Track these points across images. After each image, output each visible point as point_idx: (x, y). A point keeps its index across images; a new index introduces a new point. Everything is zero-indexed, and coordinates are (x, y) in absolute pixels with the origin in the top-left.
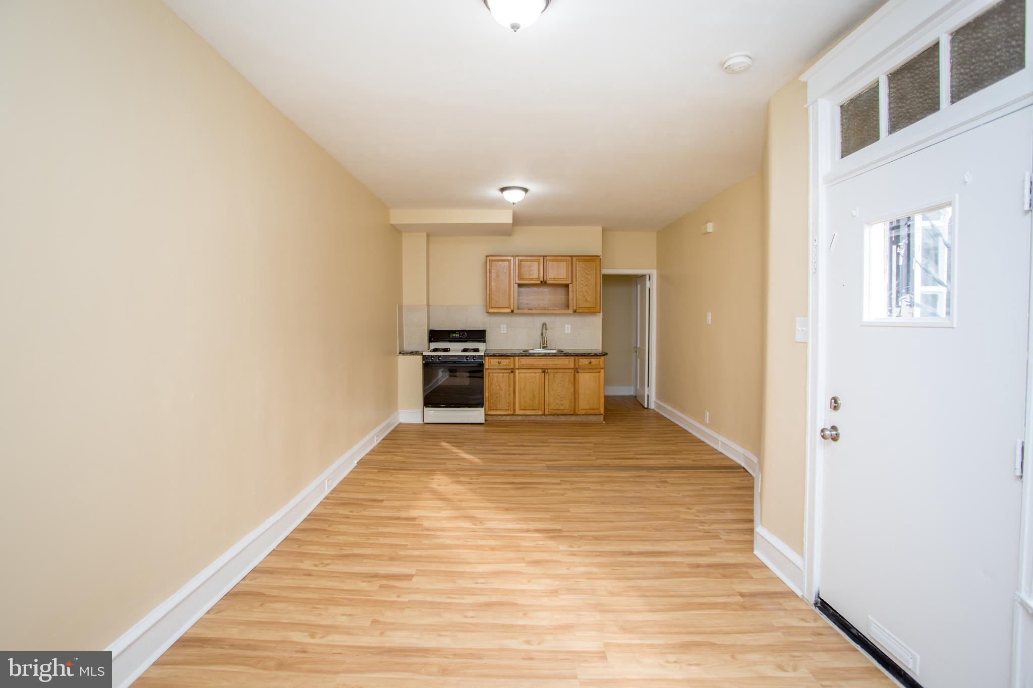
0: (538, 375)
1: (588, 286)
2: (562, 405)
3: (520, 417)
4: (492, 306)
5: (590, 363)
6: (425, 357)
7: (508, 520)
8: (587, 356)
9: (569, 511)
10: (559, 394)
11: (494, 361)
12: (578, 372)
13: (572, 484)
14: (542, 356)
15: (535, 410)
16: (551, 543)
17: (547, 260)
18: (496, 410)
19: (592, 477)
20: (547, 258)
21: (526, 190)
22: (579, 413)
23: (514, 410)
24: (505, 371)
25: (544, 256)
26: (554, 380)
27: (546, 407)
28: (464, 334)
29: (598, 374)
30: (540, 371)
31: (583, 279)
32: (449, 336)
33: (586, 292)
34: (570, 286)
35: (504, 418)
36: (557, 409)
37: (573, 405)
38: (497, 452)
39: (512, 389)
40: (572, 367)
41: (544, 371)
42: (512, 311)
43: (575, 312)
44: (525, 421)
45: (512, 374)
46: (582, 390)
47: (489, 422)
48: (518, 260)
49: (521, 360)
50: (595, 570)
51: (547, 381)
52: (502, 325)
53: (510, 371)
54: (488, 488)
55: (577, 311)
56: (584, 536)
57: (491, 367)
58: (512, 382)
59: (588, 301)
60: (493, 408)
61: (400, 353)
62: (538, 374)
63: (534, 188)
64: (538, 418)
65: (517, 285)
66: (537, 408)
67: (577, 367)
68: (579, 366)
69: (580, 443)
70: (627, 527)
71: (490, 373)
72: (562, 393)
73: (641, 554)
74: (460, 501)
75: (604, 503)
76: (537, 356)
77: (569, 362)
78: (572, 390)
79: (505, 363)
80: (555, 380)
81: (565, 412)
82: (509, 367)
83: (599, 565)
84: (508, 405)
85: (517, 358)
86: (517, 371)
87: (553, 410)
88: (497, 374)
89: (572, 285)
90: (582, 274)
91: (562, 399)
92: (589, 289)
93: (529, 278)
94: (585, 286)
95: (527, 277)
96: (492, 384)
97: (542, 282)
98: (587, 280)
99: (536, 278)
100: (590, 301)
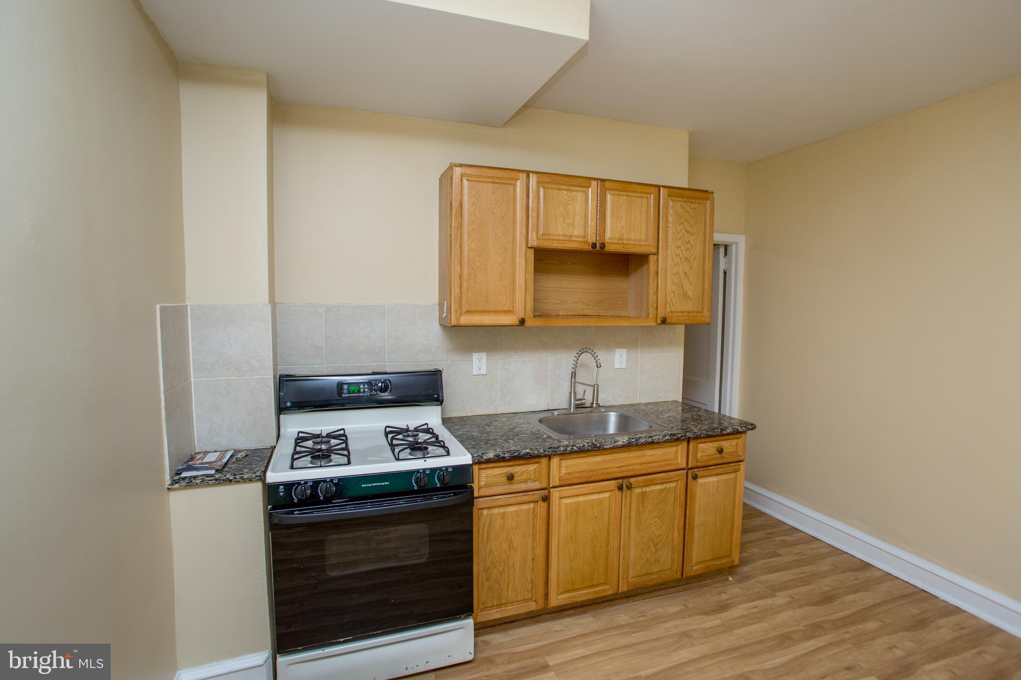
0: (605, 495)
1: (688, 261)
2: (656, 560)
4: (469, 308)
5: (720, 451)
10: (652, 536)
11: (498, 472)
12: (695, 477)
15: (596, 585)
17: (606, 190)
18: (499, 606)
20: (607, 184)
22: (692, 574)
23: (545, 599)
24: (526, 498)
25: (599, 181)
26: (643, 503)
27: (625, 575)
29: (732, 476)
30: (614, 484)
31: (679, 243)
33: (685, 273)
34: (652, 258)
36: (646, 575)
37: (681, 558)
39: (543, 542)
40: (684, 466)
41: (624, 484)
42: (522, 322)
43: (664, 321)
45: (543, 502)
46: (699, 518)
47: (476, 653)
48: (538, 184)
49: (565, 462)
51: (626, 509)
53: (537, 496)
55: (668, 321)
58: (542, 527)
59: (689, 296)
60: (490, 604)
61: (174, 482)
62: (607, 495)
65: (533, 251)
66: (603, 582)
67: (692, 464)
68: (697, 460)
71: (483, 509)
72: (658, 534)
76: (609, 448)
77: (675, 455)
78: (680, 522)
79: (524, 478)
80: (646, 504)
81: (664, 576)
82: (537, 485)
85: (556, 459)
86: (555, 494)
87: (639, 576)
88: (502, 510)
89: (655, 257)
90: (679, 233)
91: (659, 546)
92: (691, 267)
93: (564, 236)
94: (684, 261)
95: (560, 233)
96: (487, 540)
97: (594, 245)
98: (689, 246)
99: (581, 237)
100: (691, 297)
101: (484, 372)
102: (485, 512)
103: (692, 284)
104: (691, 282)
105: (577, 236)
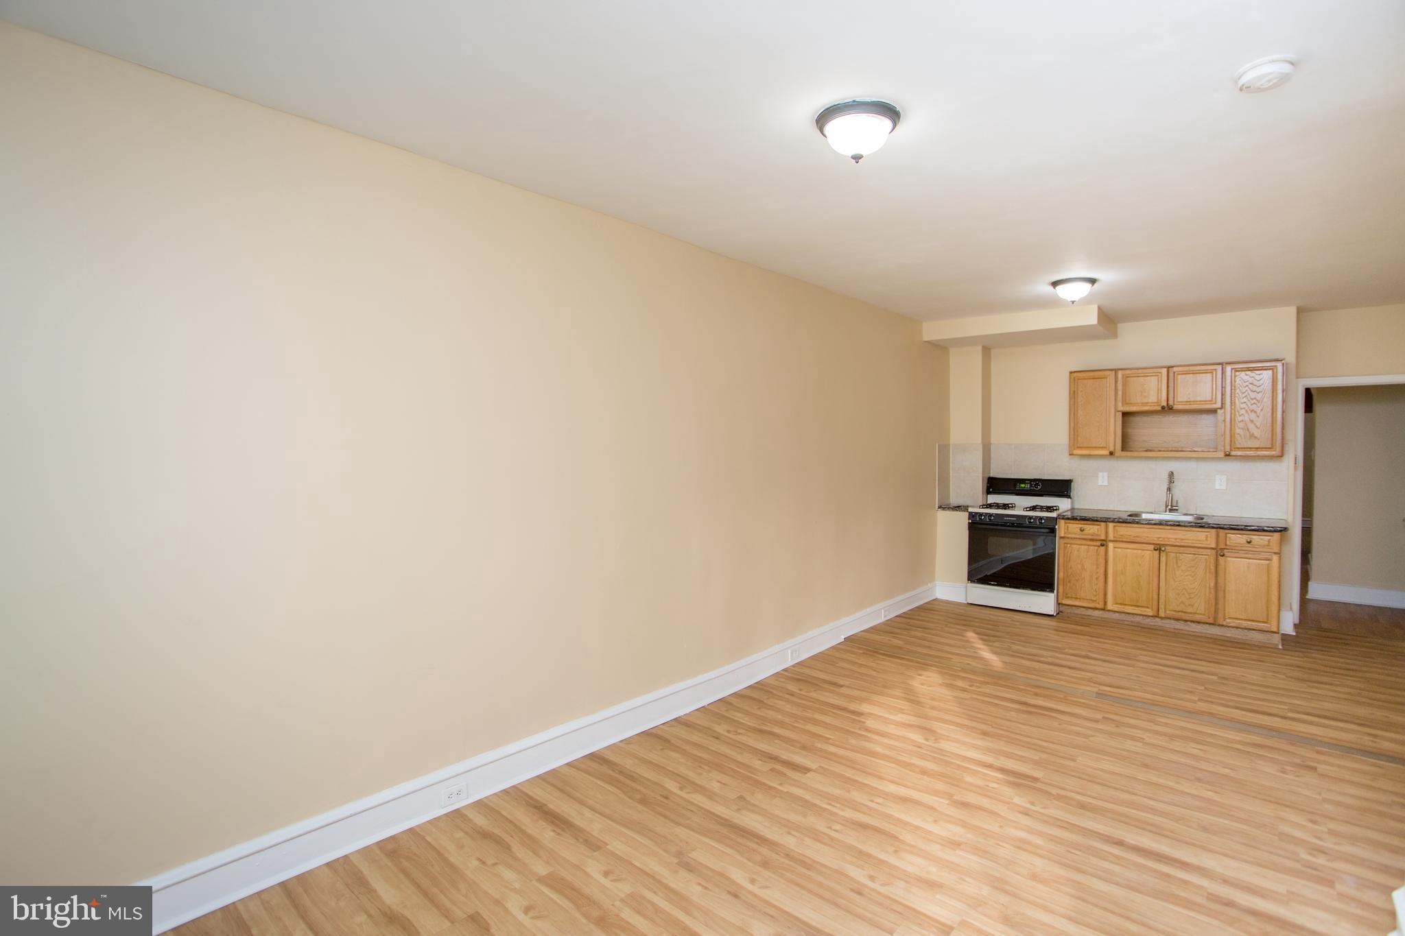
0: (1148, 554)
1: (1255, 412)
2: (1192, 606)
3: (1117, 614)
4: (1079, 445)
5: (1250, 542)
6: (972, 515)
7: (976, 747)
8: (1242, 530)
9: (1074, 760)
10: (1187, 588)
11: (1075, 527)
12: (1223, 555)
13: (1117, 726)
14: (1155, 524)
15: (1142, 607)
16: (1007, 791)
17: (1174, 373)
18: (1077, 598)
19: (1166, 725)
20: (1175, 369)
21: (1093, 281)
22: (1224, 623)
23: (1105, 603)
24: (1092, 543)
25: (1169, 368)
26: (1177, 563)
27: (1162, 606)
28: (1037, 484)
29: (1266, 562)
30: (1152, 547)
31: (1245, 400)
32: (1015, 486)
33: (1251, 421)
34: (1220, 412)
35: (1090, 612)
36: (1182, 612)
37: (1213, 609)
38: (1036, 658)
39: (1102, 570)
40: (1213, 545)
41: (1159, 548)
42: (1111, 453)
43: (1228, 455)
44: (1126, 623)
45: (1103, 548)
46: (1230, 586)
47: (1060, 614)
48: (1123, 376)
49: (1117, 528)
50: (1039, 841)
51: (1163, 565)
52: (1100, 474)
53: (1099, 543)
54: (983, 701)
55: (1233, 454)
56: (1066, 797)
57: (1070, 536)
58: (1102, 561)
59: (1256, 437)
60: (1070, 596)
61: (939, 508)
62: (1148, 552)
63: (1107, 277)
64: (1149, 621)
65: (1121, 413)
66: (1146, 605)
67: (1222, 546)
68: (1226, 545)
69: (1193, 671)
70: (1152, 809)
71: (1067, 544)
72: (1191, 587)
73: (1138, 850)
74: (933, 708)
75: (1146, 766)
76: (1146, 524)
77: (1205, 538)
78: (1212, 584)
79: (1091, 531)
80: (1179, 564)
81: (1197, 617)
82: (1098, 538)
83: (1053, 839)
84: (1095, 593)
85: (1111, 525)
86: (1111, 545)
87: (1175, 611)
88: (1078, 546)
89: (1223, 411)
90: (1244, 393)
91: (1192, 596)
92: (1258, 417)
93: (1142, 403)
94: (1249, 412)
95: (1139, 402)
96: (1069, 560)
97: (1163, 408)
98: (1255, 401)
99: (1155, 403)
100: (1259, 436)
101: (1106, 483)
102: (1069, 545)
103: (1259, 428)
104: (1259, 426)
105: (1152, 403)
